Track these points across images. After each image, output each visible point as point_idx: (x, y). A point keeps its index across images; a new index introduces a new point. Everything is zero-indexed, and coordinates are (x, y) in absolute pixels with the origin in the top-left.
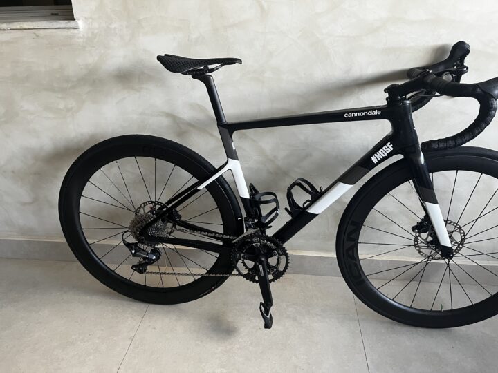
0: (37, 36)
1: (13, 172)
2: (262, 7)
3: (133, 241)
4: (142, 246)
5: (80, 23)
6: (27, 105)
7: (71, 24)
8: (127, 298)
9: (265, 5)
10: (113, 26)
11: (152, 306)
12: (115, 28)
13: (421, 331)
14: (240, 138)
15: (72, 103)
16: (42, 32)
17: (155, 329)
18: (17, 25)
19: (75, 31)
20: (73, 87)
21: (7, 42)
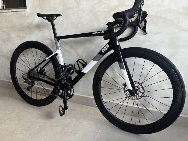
0: (17, 14)
1: (7, 57)
2: (77, 2)
3: (26, 77)
4: (29, 80)
5: (28, 9)
6: (13, 35)
7: (25, 10)
8: (27, 102)
9: (78, 2)
10: (36, 10)
11: (32, 106)
12: (37, 11)
13: (126, 133)
14: (71, 48)
15: (24, 35)
16: (19, 12)
17: (27, 112)
18: (13, 10)
19: (26, 12)
20: (25, 30)
21: (10, 16)
